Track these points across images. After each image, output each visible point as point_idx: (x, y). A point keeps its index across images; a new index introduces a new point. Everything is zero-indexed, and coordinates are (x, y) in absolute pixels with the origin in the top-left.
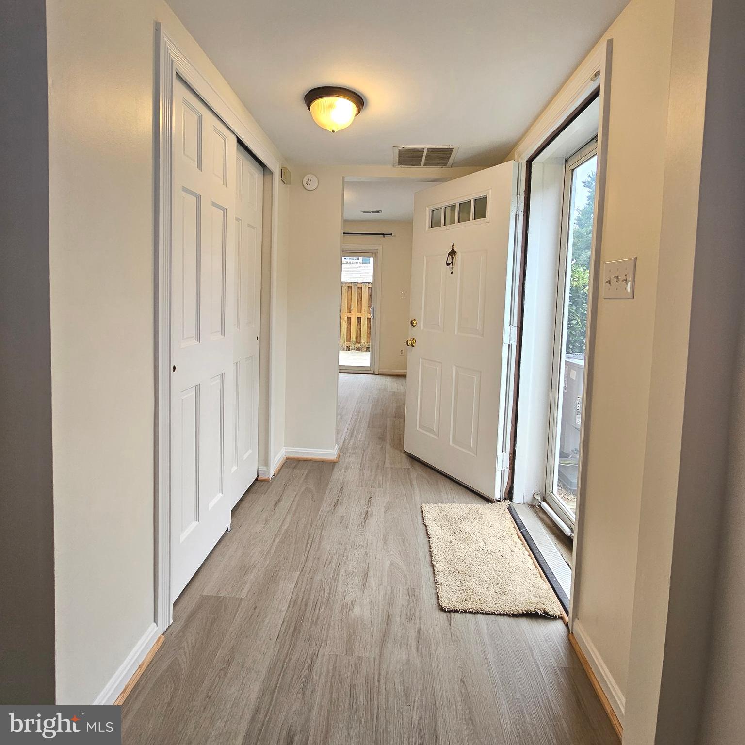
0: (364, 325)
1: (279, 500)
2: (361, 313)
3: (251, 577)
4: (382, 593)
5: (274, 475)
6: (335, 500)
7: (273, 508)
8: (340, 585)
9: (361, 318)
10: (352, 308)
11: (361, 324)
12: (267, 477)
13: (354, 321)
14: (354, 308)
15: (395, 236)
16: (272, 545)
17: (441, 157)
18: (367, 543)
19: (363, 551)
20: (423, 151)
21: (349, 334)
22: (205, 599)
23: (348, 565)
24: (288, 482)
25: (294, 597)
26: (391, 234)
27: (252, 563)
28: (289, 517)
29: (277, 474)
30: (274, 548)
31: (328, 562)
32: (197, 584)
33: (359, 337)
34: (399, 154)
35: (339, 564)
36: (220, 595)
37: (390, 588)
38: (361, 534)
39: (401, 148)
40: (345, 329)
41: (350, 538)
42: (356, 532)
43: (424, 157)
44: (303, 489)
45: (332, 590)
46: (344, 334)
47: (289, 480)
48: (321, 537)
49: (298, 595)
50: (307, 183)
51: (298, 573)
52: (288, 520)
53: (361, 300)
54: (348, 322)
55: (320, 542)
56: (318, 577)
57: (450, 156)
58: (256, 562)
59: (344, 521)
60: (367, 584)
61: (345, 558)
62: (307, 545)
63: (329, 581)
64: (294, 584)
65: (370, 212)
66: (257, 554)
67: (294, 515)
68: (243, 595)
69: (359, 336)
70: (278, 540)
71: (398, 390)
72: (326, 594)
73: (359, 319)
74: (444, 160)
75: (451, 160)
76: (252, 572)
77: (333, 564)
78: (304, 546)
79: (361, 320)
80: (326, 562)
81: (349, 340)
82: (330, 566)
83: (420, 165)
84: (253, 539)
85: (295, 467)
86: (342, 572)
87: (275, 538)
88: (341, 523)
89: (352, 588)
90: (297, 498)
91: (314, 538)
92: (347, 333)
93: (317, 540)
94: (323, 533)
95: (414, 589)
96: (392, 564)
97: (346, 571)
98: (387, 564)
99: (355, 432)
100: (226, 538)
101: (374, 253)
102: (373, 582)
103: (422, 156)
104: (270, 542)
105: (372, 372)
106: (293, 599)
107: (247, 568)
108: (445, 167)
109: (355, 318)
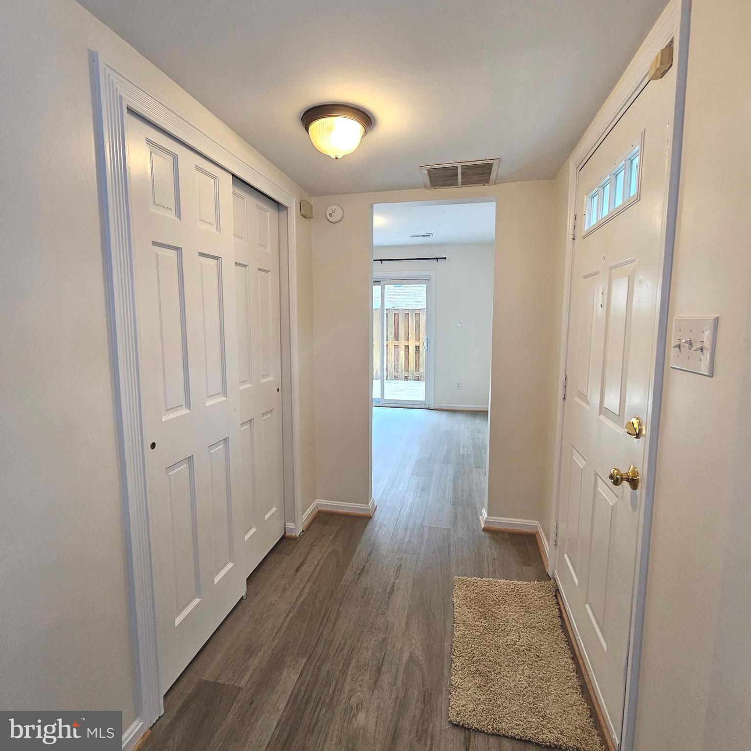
0: (422, 354)
1: (302, 564)
2: (419, 341)
3: (255, 662)
4: (394, 696)
5: (303, 531)
6: (361, 567)
7: (294, 572)
8: (348, 680)
9: (419, 346)
10: (410, 336)
11: (419, 352)
12: (294, 535)
13: (412, 349)
14: (412, 336)
15: (449, 260)
16: (284, 621)
17: (480, 174)
18: (387, 627)
19: (381, 636)
20: (456, 168)
21: (407, 363)
22: (204, 684)
23: (362, 654)
24: (316, 542)
25: (295, 692)
26: (445, 258)
27: (260, 642)
28: (309, 585)
29: (306, 531)
30: (286, 625)
31: (340, 648)
32: (198, 665)
33: (418, 367)
34: (429, 174)
35: (352, 650)
36: (219, 681)
37: (404, 690)
38: (382, 614)
39: (429, 167)
40: (402, 358)
41: (370, 618)
42: (378, 609)
43: (459, 176)
44: (330, 551)
45: (338, 688)
46: (402, 363)
47: (318, 538)
48: (338, 613)
49: (300, 689)
50: (331, 215)
51: (305, 660)
52: (307, 591)
53: (419, 328)
54: (405, 351)
55: (336, 621)
56: (325, 668)
57: (491, 172)
58: (264, 642)
59: (366, 595)
60: (379, 682)
61: (360, 643)
62: (321, 624)
63: (337, 674)
64: (298, 674)
65: (419, 236)
66: (267, 631)
67: (314, 583)
68: (242, 684)
69: (417, 365)
70: (291, 615)
71: (452, 428)
72: (331, 691)
73: (417, 348)
74: (484, 177)
75: (493, 176)
76: (257, 655)
77: (346, 651)
78: (318, 625)
79: (419, 348)
80: (338, 649)
81: (407, 370)
82: (341, 653)
83: (458, 185)
84: (267, 611)
85: (326, 523)
86: (353, 663)
87: (288, 612)
88: (363, 597)
89: (361, 686)
90: (322, 562)
91: (331, 615)
92: (405, 361)
93: (333, 619)
94: (341, 609)
95: (431, 694)
96: (411, 656)
97: (358, 660)
98: (406, 657)
99: (398, 480)
100: (240, 608)
101: (426, 280)
102: (386, 679)
103: (456, 175)
104: (283, 617)
105: (427, 407)
106: (294, 694)
107: (253, 648)
108: (487, 184)
109: (413, 346)
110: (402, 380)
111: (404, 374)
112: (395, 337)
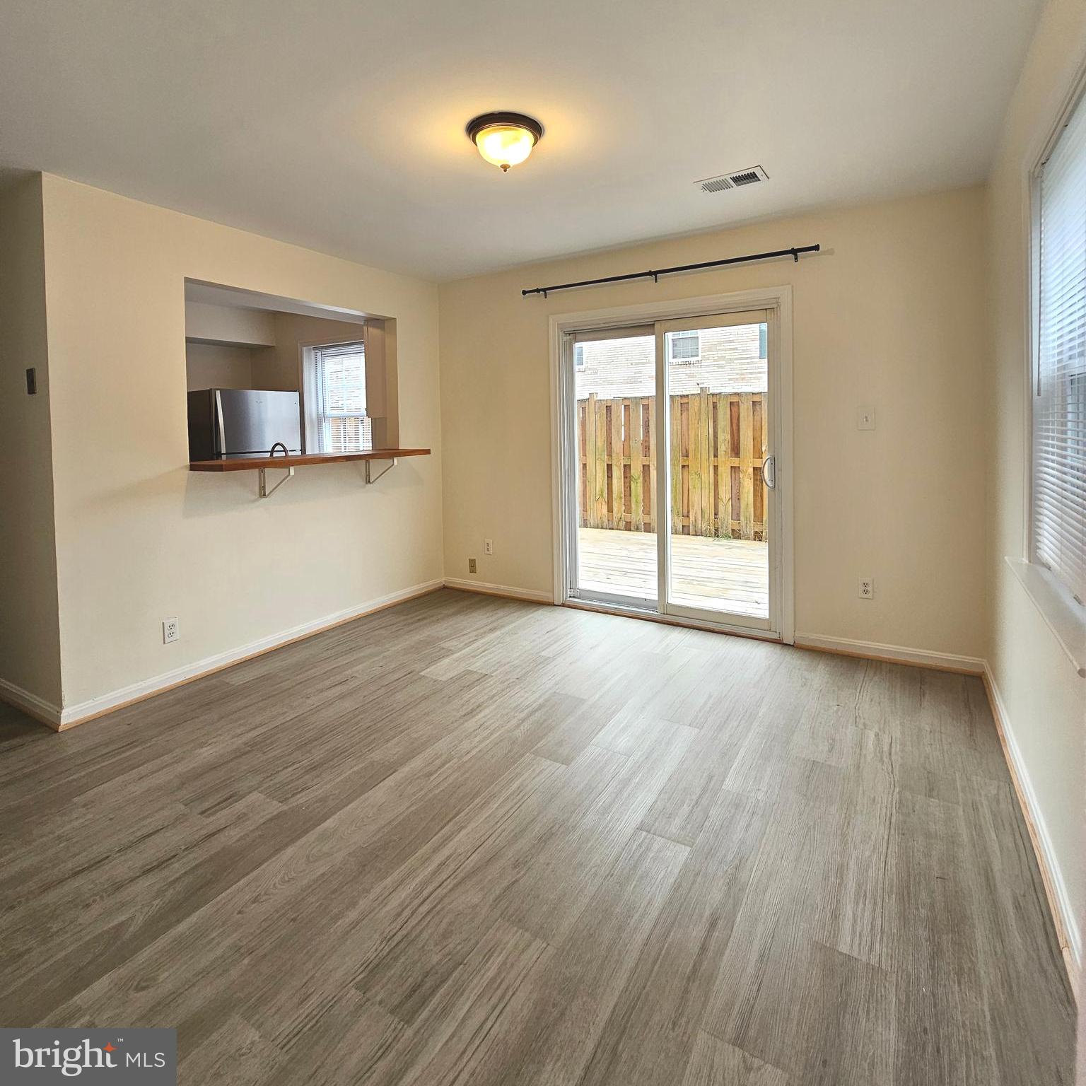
26: (818, 247)
105: (775, 636)
110: (748, 539)
111: (751, 528)
112: (733, 450)
